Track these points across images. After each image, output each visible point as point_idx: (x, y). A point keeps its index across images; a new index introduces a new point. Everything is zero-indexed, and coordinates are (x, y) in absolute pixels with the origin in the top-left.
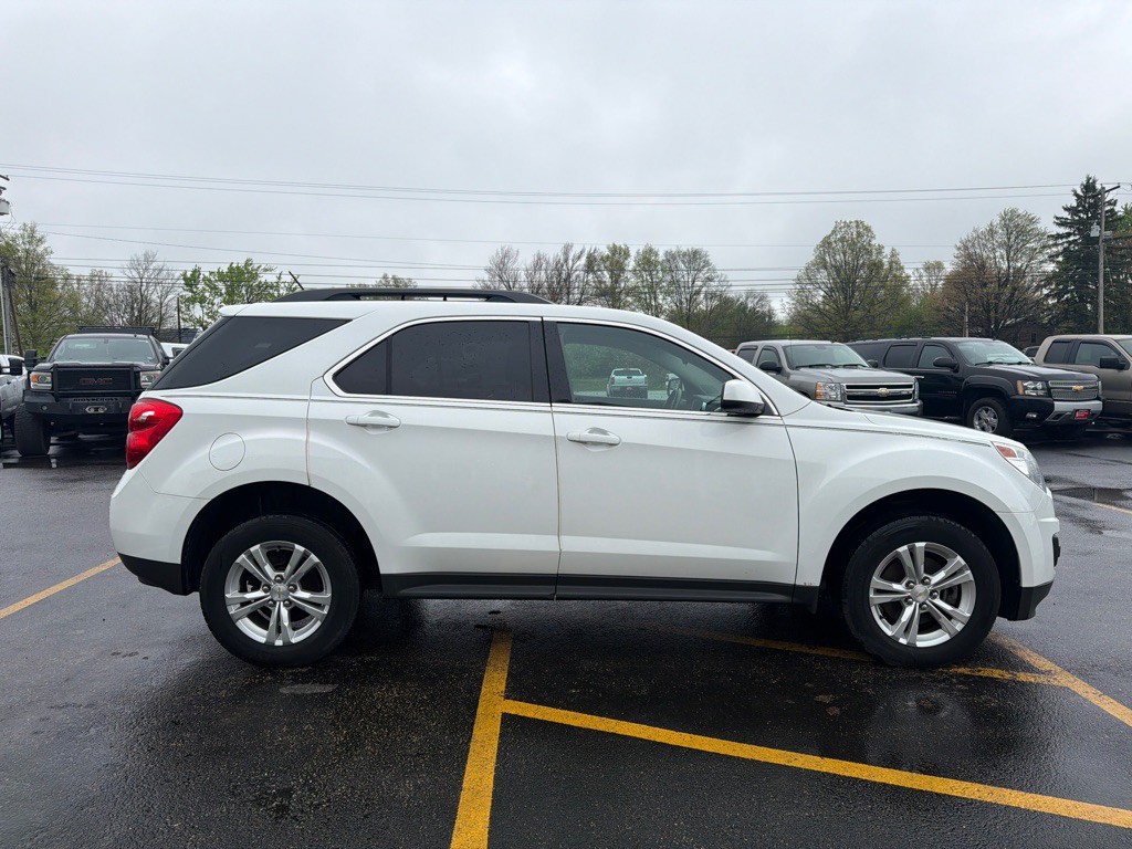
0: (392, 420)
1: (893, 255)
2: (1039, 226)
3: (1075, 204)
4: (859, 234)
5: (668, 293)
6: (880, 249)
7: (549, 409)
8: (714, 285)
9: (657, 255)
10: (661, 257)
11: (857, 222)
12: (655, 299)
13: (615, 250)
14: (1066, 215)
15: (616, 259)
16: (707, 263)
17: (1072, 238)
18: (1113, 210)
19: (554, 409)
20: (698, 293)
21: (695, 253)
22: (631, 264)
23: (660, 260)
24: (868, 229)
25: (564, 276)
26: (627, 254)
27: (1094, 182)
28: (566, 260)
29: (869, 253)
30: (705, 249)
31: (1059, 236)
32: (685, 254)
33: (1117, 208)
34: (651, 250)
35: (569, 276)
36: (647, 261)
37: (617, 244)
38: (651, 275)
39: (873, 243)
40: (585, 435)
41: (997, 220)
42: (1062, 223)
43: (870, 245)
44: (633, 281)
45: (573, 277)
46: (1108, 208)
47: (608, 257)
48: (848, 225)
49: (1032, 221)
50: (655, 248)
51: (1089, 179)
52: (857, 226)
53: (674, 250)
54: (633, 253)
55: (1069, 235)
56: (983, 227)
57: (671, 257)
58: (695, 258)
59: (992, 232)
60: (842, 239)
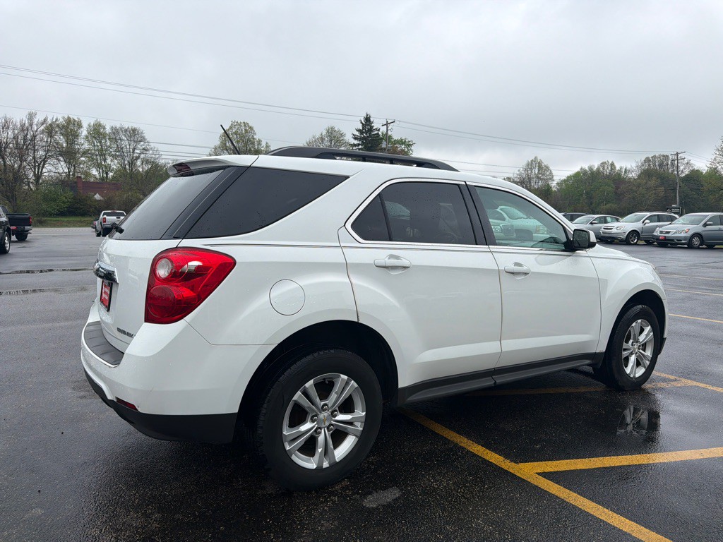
0: (404, 262)
1: (267, 147)
2: (345, 138)
3: (361, 128)
4: (246, 131)
5: (114, 157)
6: (259, 142)
7: (488, 250)
8: (149, 154)
9: (104, 128)
10: (108, 130)
11: (244, 123)
12: (105, 161)
13: (69, 121)
14: (357, 133)
15: (70, 129)
16: (143, 139)
17: (360, 147)
18: (378, 134)
19: (492, 250)
20: (138, 158)
21: (134, 130)
22: (84, 132)
23: (107, 132)
24: (251, 128)
25: (29, 137)
26: (80, 125)
27: (370, 117)
28: (31, 125)
29: (253, 143)
30: (141, 128)
31: (355, 145)
32: (126, 131)
33: (380, 133)
34: (100, 125)
35: (34, 137)
36: (97, 132)
37: (71, 117)
38: (100, 142)
39: (255, 137)
40: (511, 267)
41: (324, 133)
42: (355, 138)
43: (253, 138)
44: (86, 146)
45: (38, 138)
46: (376, 132)
47: (63, 126)
48: (239, 125)
49: (342, 135)
50: (103, 122)
51: (367, 115)
52: (245, 126)
53: (118, 126)
54: (85, 125)
55: (359, 145)
56: (318, 136)
57: (115, 131)
58: (134, 134)
59: (322, 139)
60: (236, 133)
